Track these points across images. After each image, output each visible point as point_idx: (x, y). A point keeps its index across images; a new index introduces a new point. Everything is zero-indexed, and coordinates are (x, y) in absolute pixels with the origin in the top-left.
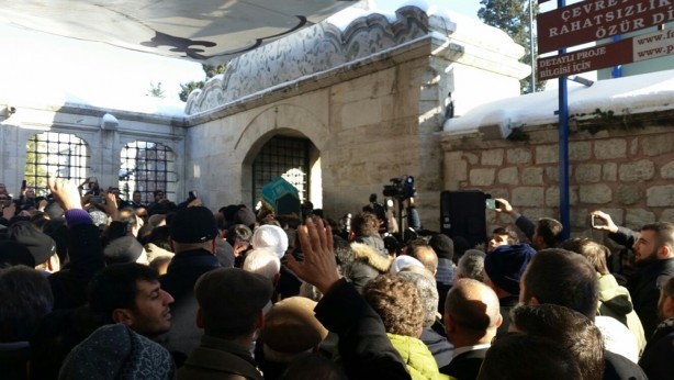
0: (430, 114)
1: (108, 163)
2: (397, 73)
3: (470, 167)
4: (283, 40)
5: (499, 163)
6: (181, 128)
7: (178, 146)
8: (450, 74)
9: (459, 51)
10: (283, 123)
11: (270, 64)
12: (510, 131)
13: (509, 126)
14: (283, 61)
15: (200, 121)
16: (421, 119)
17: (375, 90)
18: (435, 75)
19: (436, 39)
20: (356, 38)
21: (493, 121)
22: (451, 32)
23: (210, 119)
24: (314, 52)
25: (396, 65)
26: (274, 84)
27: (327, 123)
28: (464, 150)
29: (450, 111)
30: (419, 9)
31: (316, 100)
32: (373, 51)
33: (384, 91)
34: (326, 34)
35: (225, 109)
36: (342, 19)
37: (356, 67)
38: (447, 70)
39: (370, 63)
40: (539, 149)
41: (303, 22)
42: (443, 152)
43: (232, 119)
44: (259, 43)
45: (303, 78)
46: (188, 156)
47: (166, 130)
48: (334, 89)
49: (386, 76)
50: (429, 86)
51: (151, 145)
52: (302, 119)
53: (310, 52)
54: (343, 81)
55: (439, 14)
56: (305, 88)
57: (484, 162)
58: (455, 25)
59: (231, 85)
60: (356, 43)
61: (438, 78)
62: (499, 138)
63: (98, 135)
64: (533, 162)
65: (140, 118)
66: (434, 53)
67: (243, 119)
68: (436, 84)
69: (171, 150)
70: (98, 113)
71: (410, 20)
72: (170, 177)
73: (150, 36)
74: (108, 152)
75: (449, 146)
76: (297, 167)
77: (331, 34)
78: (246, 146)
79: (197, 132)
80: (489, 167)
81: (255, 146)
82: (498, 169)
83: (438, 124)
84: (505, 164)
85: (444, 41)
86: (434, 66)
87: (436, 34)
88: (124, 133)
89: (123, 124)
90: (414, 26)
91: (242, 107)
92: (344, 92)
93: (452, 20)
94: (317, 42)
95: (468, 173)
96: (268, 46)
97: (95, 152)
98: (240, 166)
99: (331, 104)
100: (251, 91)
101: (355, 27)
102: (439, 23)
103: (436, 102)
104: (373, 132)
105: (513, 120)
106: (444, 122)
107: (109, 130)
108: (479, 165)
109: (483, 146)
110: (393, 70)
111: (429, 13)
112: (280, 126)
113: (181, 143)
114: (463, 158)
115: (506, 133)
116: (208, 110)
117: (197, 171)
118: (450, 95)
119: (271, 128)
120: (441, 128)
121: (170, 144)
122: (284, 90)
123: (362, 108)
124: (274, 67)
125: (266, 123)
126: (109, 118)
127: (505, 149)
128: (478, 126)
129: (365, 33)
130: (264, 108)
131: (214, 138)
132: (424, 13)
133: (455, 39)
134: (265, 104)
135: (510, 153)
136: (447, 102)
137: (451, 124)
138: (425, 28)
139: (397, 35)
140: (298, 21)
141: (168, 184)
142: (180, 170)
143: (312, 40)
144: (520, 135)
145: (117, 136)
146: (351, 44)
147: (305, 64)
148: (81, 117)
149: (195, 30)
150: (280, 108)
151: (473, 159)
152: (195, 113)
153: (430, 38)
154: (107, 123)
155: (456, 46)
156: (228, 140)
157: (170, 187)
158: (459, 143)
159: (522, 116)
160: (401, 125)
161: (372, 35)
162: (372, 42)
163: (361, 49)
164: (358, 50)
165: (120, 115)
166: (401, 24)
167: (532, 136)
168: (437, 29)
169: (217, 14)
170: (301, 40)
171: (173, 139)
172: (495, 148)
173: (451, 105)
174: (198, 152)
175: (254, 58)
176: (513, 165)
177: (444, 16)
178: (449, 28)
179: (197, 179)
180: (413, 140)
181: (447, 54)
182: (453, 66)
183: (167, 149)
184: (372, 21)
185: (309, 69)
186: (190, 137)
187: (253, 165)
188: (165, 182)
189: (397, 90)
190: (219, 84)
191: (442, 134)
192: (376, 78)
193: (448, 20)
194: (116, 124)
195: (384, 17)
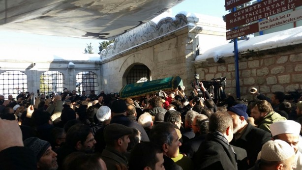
0: (190, 55)
1: (72, 81)
2: (177, 39)
3: (205, 74)
4: (135, 29)
5: (215, 72)
6: (99, 65)
7: (98, 72)
8: (197, 39)
9: (200, 29)
10: (137, 61)
11: (131, 38)
12: (218, 60)
13: (217, 58)
14: (136, 37)
15: (106, 62)
16: (187, 57)
17: (170, 46)
18: (191, 40)
19: (190, 26)
20: (163, 26)
21: (211, 57)
22: (197, 22)
23: (110, 61)
24: (147, 33)
25: (177, 36)
26: (133, 46)
27: (153, 60)
28: (203, 68)
29: (198, 53)
30: (183, 15)
31: (148, 51)
32: (168, 31)
33: (173, 47)
34: (151, 25)
35: (115, 57)
36: (156, 20)
37: (162, 38)
38: (196, 37)
39: (167, 36)
40: (229, 65)
41: (141, 23)
42: (195, 69)
43: (118, 60)
44: (126, 31)
45: (143, 43)
46: (102, 76)
47: (93, 66)
48: (155, 47)
49: (173, 41)
50: (189, 44)
51: (87, 72)
52: (143, 58)
53: (145, 33)
54: (158, 43)
55: (191, 16)
56: (144, 47)
57: (210, 71)
58: (198, 19)
59: (117, 47)
60: (162, 29)
61: (192, 41)
62: (214, 62)
63: (67, 71)
64: (227, 71)
65: (83, 63)
66: (190, 31)
67: (122, 60)
68: (191, 43)
69: (95, 74)
70: (67, 62)
71: (181, 19)
72: (95, 84)
73: (84, 33)
74: (71, 77)
75: (197, 66)
77: (152, 25)
78: (123, 70)
79: (105, 66)
80: (212, 73)
81: (127, 70)
82: (215, 74)
83: (193, 58)
84: (218, 72)
85: (194, 26)
86: (190, 36)
87: (190, 24)
88: (77, 69)
89: (77, 66)
90: (182, 21)
91: (121, 55)
92: (158, 48)
93: (197, 17)
94: (148, 29)
95: (205, 76)
96: (130, 32)
97: (66, 77)
98: (122, 78)
99: (154, 52)
100: (124, 49)
101: (161, 22)
102: (192, 19)
103: (192, 50)
104: (170, 62)
105: (219, 55)
106: (195, 57)
107: (71, 69)
108: (208, 73)
109: (209, 65)
110: (176, 38)
111: (187, 16)
112: (136, 62)
113: (99, 71)
114: (203, 70)
115: (216, 60)
116: (109, 57)
117: (106, 82)
118: (197, 46)
119: (133, 63)
120: (194, 60)
121: (95, 72)
122: (136, 48)
123: (165, 54)
124: (132, 39)
125: (130, 61)
126: (71, 64)
127: (217, 66)
128: (206, 58)
129: (165, 25)
130: (129, 55)
131: (111, 68)
132: (185, 16)
133: (199, 25)
134: (130, 54)
135: (219, 68)
136: (196, 49)
137: (198, 58)
138: (187, 22)
139: (176, 25)
140: (139, 23)
141: (95, 87)
142: (99, 81)
143: (146, 28)
144: (222, 61)
145: (74, 70)
146: (160, 29)
147: (144, 37)
148: (60, 64)
149: (101, 30)
150: (136, 55)
151: (206, 71)
152: (104, 59)
153: (188, 26)
154: (71, 66)
155: (199, 27)
156: (118, 68)
157: (96, 88)
158: (201, 65)
159: (222, 54)
160: (180, 59)
161: (167, 25)
162: (167, 28)
163: (164, 31)
164: (162, 31)
165: (75, 62)
166: (177, 21)
167: (226, 61)
168: (191, 22)
169: (108, 25)
170: (142, 28)
171: (96, 69)
172: (214, 66)
173: (198, 50)
174: (105, 74)
175: (125, 36)
176: (220, 72)
177: (194, 16)
178: (196, 21)
179: (106, 85)
180: (184, 65)
181: (195, 31)
182: (198, 35)
183: (94, 74)
184: (167, 20)
185: (145, 39)
186: (103, 68)
187: (127, 78)
188: (94, 86)
189: (177, 46)
190: (112, 47)
191: (195, 62)
192: (170, 42)
193: (195, 18)
194: (74, 66)
195: (171, 18)
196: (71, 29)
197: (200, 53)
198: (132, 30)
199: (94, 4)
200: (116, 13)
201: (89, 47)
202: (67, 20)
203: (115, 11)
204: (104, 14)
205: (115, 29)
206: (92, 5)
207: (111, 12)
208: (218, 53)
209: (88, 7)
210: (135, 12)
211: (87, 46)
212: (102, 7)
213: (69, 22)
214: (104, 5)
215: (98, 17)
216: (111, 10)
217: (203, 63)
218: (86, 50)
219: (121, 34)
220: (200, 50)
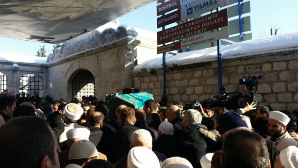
0: (129, 64)
1: (15, 83)
2: (118, 49)
3: (141, 82)
4: (82, 36)
5: (149, 81)
6: (44, 69)
7: (44, 76)
8: (136, 51)
9: (138, 42)
10: (82, 67)
11: (78, 44)
12: (150, 71)
13: (150, 69)
14: (82, 43)
15: (52, 65)
16: (126, 66)
17: (112, 55)
18: (130, 51)
19: (129, 39)
20: (106, 36)
21: (145, 67)
22: (136, 36)
23: (56, 65)
24: (92, 41)
25: (118, 46)
26: (79, 52)
27: (96, 66)
28: (140, 77)
29: (136, 63)
30: (124, 28)
31: (93, 58)
32: (111, 41)
33: (115, 56)
34: (96, 34)
35: (61, 61)
36: (101, 29)
37: (105, 47)
38: (134, 49)
39: (109, 46)
40: (159, 76)
41: (86, 31)
42: (133, 77)
43: (64, 65)
44: (71, 37)
45: (88, 50)
46: (47, 80)
47: (39, 69)
48: (99, 54)
49: (115, 50)
50: (128, 54)
51: (33, 75)
52: (89, 65)
53: (91, 41)
54: (101, 52)
55: (131, 30)
56: (89, 53)
57: (145, 80)
58: (137, 33)
59: (64, 51)
60: (106, 38)
61: (131, 52)
62: (147, 73)
63: (11, 72)
64: (158, 81)
65: (28, 65)
66: (129, 43)
67: (68, 64)
68: (130, 54)
69: (41, 77)
70: (11, 63)
71: (122, 31)
72: (40, 88)
74: (15, 79)
75: (135, 75)
76: (91, 83)
77: (97, 34)
78: (69, 75)
79: (51, 69)
80: (146, 82)
81: (73, 75)
82: (149, 83)
83: (132, 67)
84: (151, 81)
85: (132, 39)
86: (129, 48)
87: (129, 37)
88: (22, 71)
89: (21, 68)
90: (123, 33)
91: (67, 60)
92: (103, 56)
93: (137, 31)
94: (93, 37)
95: (141, 84)
96: (77, 38)
97: (9, 79)
98: (67, 83)
99: (98, 59)
100: (71, 54)
101: (105, 32)
102: (131, 33)
103: (130, 60)
104: (112, 70)
105: (152, 67)
106: (134, 67)
107: (15, 70)
108: (143, 82)
109: (144, 75)
110: (117, 48)
111: (127, 29)
112: (81, 68)
113: (45, 74)
114: (139, 79)
115: (149, 71)
116: (55, 61)
117: (51, 85)
118: (136, 57)
119: (78, 68)
120: (132, 69)
121: (40, 75)
122: (82, 54)
123: (107, 61)
124: (79, 45)
125: (76, 67)
126: (15, 65)
127: (150, 76)
128: (141, 68)
129: (108, 35)
130: (75, 60)
131: (57, 72)
132: (125, 29)
133: (137, 38)
134: (76, 59)
135: (152, 78)
136: (135, 60)
137: (136, 67)
138: (126, 35)
139: (118, 36)
140: (84, 31)
141: (40, 91)
142: (45, 85)
143: (91, 36)
144: (153, 72)
145: (19, 72)
146: (104, 38)
147: (89, 45)
148: (3, 65)
150: (81, 61)
151: (142, 80)
152: (50, 62)
153: (127, 38)
154: (15, 67)
155: (137, 40)
156: (63, 72)
158: (137, 74)
159: (154, 65)
160: (120, 68)
161: (110, 35)
162: (110, 38)
163: (107, 40)
164: (106, 40)
165: (20, 64)
166: (119, 33)
167: (157, 72)
168: (130, 35)
169: (51, 30)
170: (87, 36)
171: (42, 73)
172: (148, 76)
173: (136, 61)
174: (51, 78)
175: (72, 41)
176: (152, 82)
177: (133, 30)
178: (135, 34)
179: (51, 88)
180: (123, 73)
181: (134, 43)
182: (137, 47)
183: (39, 77)
184: (110, 31)
185: (91, 47)
186: (49, 72)
187: (72, 83)
188: (38, 90)
189: (118, 56)
190: (59, 51)
191: (133, 71)
192: (112, 51)
193: (135, 32)
194: (18, 68)
195: (113, 30)
196: (14, 31)
197: (138, 63)
198: (79, 37)
199: (32, 11)
200: (56, 20)
201: (42, 50)
202: (7, 23)
203: (55, 19)
204: (44, 21)
205: (60, 34)
206: (30, 12)
207: (51, 19)
208: (151, 65)
209: (27, 13)
210: (76, 21)
211: (40, 48)
212: (40, 14)
213: (9, 24)
214: (43, 13)
215: (39, 22)
216: (50, 17)
217: (139, 73)
218: (38, 52)
219: (67, 40)
220: (138, 61)
